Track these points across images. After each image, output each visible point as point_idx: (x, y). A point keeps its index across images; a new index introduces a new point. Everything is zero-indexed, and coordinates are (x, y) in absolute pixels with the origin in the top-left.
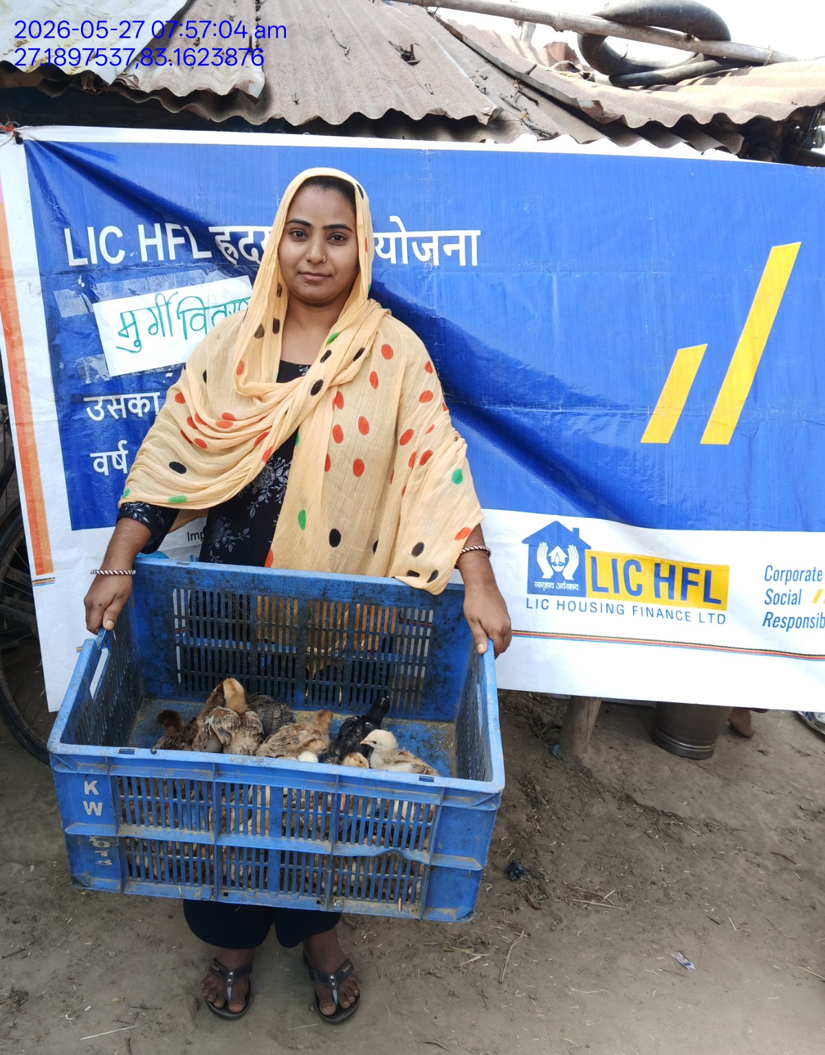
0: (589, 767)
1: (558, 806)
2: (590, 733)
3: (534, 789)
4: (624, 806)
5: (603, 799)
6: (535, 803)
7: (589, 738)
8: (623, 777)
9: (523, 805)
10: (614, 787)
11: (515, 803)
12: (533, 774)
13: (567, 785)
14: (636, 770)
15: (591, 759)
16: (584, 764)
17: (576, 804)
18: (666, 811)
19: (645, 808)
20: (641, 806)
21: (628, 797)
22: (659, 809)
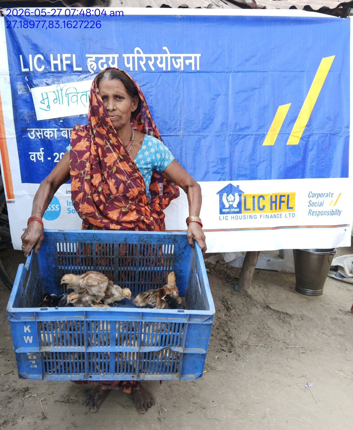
0: (250, 294)
1: (238, 310)
2: (251, 280)
3: (227, 303)
4: (265, 310)
6: (228, 309)
7: (250, 282)
8: (265, 299)
9: (223, 310)
10: (261, 302)
11: (220, 309)
12: (227, 297)
13: (241, 302)
14: (271, 295)
15: (251, 291)
16: (248, 293)
17: (245, 309)
18: (283, 312)
19: (274, 311)
20: (273, 310)
21: (267, 306)
22: (280, 311)
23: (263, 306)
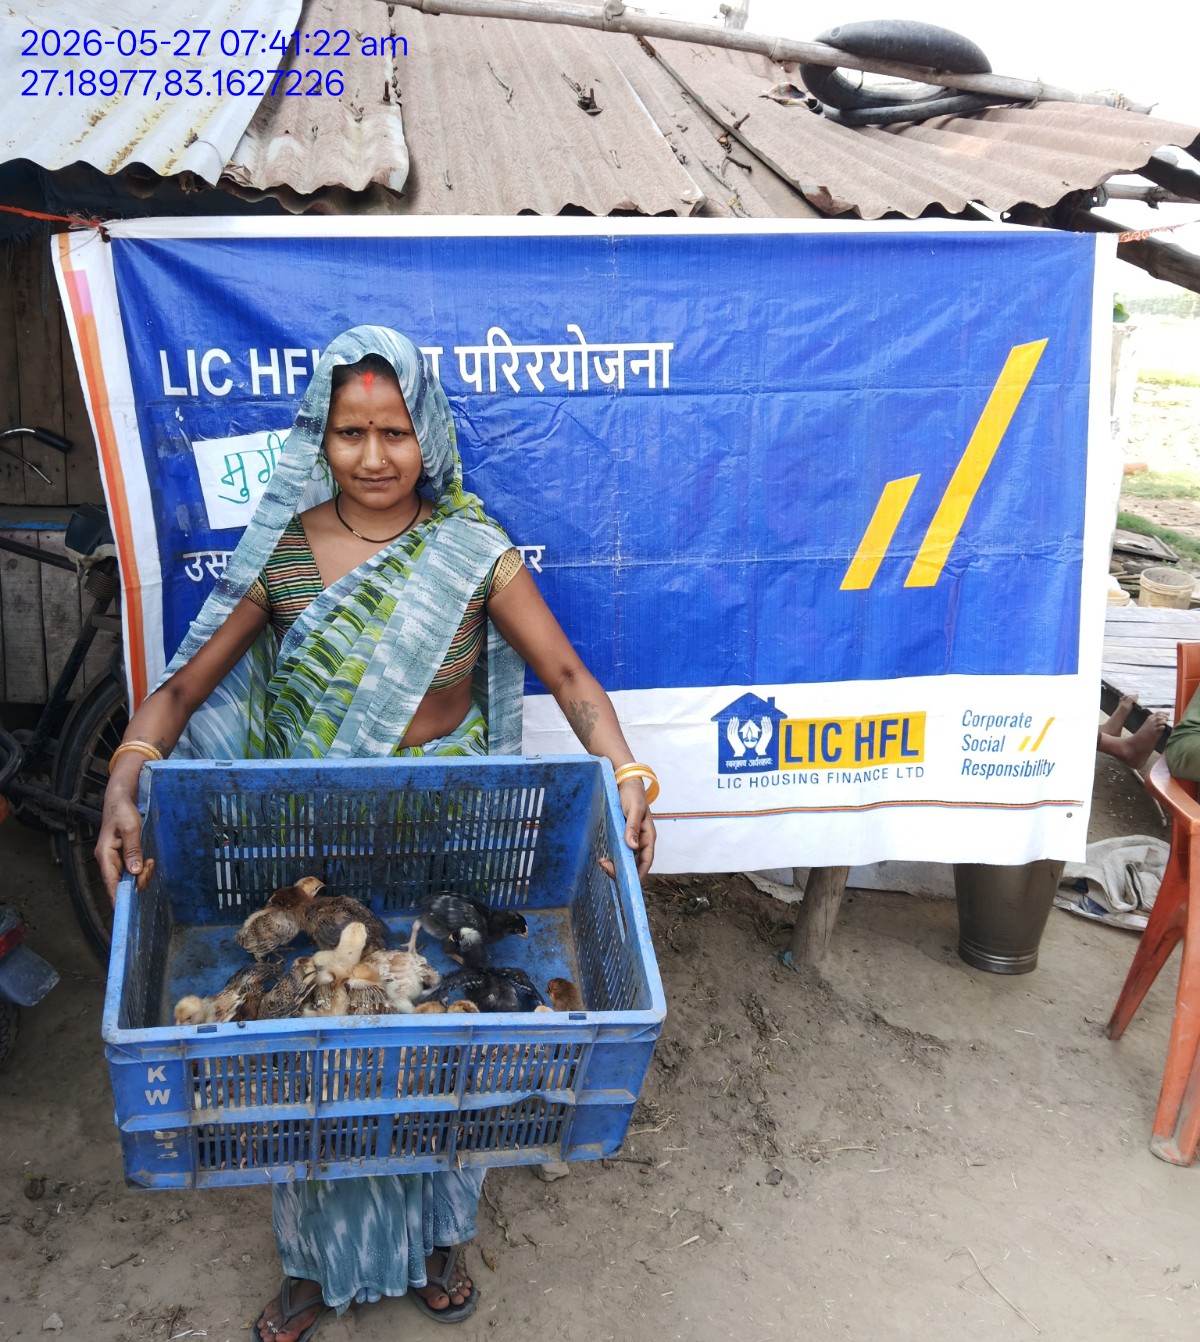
0: (828, 979)
1: (791, 1034)
2: (828, 936)
3: (762, 1013)
4: (872, 1028)
5: (847, 1022)
6: (763, 1031)
7: (827, 941)
8: (871, 991)
9: (748, 1035)
10: (859, 1005)
11: (738, 1032)
12: (759, 992)
13: (802, 1004)
14: (886, 979)
15: (830, 968)
16: (822, 976)
17: (813, 1028)
18: (922, 1033)
19: (897, 1030)
20: (892, 1027)
21: (877, 1017)
22: (914, 1031)
23: (863, 1017)
